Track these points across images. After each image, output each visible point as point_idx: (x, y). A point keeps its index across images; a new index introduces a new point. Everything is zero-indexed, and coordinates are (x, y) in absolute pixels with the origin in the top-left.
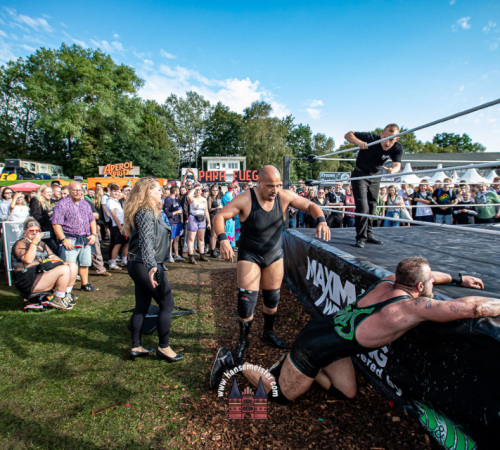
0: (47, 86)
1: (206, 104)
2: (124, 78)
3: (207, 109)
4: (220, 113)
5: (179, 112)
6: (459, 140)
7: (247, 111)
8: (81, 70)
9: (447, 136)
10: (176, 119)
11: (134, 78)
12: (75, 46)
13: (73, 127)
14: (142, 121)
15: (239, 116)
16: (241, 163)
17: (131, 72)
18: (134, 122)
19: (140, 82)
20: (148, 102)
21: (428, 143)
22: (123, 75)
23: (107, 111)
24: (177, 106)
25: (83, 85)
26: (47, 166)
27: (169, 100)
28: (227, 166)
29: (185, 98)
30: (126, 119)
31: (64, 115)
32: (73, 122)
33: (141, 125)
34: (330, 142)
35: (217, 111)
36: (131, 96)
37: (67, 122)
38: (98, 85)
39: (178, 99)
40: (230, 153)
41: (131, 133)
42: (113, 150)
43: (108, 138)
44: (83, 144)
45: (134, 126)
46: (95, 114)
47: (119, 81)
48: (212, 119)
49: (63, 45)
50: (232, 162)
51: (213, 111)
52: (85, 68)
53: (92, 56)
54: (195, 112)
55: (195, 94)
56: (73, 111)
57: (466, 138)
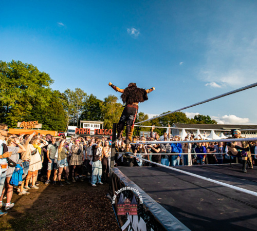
1: (85, 95)
2: (43, 79)
3: (85, 97)
4: (92, 98)
5: (71, 97)
6: (205, 118)
7: (105, 99)
8: (20, 73)
9: (200, 116)
10: (69, 101)
11: (49, 78)
12: (19, 61)
13: (10, 100)
14: (50, 100)
15: (102, 102)
16: (101, 125)
17: (47, 75)
18: (46, 100)
19: (51, 81)
20: (55, 91)
21: (192, 119)
22: (43, 77)
23: (32, 94)
24: (70, 94)
25: (22, 80)
27: (66, 91)
28: (93, 126)
29: (74, 91)
30: (42, 98)
32: (11, 98)
33: (50, 102)
34: (146, 117)
35: (90, 98)
36: (46, 87)
38: (29, 81)
39: (71, 91)
40: (95, 120)
41: (43, 106)
42: (31, 114)
44: (15, 110)
45: (45, 102)
46: (25, 95)
47: (40, 79)
48: (88, 101)
49: (13, 61)
50: (96, 124)
51: (88, 98)
52: (23, 72)
53: (27, 67)
54: (79, 98)
55: (80, 89)
56: (12, 92)
57: (208, 118)
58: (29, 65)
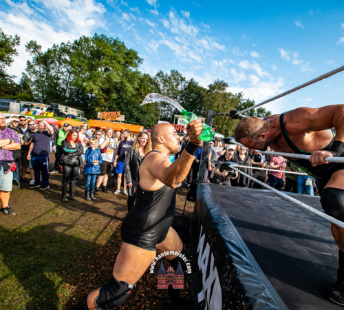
0: (82, 59)
1: (183, 79)
2: (131, 57)
3: (183, 83)
4: (192, 86)
5: (164, 83)
7: (210, 86)
8: (104, 51)
10: (161, 88)
11: (137, 58)
12: (102, 35)
13: (94, 87)
14: (138, 87)
15: (205, 90)
17: (135, 53)
19: (140, 61)
20: (145, 75)
22: (130, 56)
23: (116, 79)
24: (163, 79)
26: (75, 110)
27: (158, 74)
29: (169, 74)
30: (128, 85)
31: (89, 79)
32: (94, 84)
33: (137, 90)
35: (190, 84)
36: (134, 70)
37: (91, 83)
38: (114, 61)
39: (164, 74)
41: (130, 94)
42: (117, 104)
43: (114, 96)
44: (99, 99)
45: (132, 89)
46: (109, 80)
47: (127, 59)
48: (186, 89)
49: (96, 34)
51: (187, 85)
52: (107, 50)
53: (112, 42)
54: (175, 84)
55: (177, 72)
56: (95, 76)
58: (115, 41)
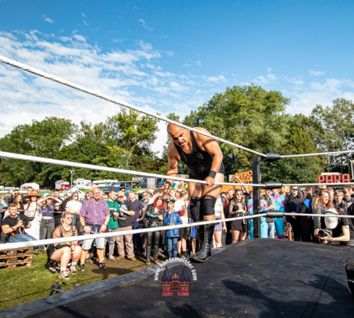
0: (217, 118)
2: (271, 102)
5: (325, 120)
8: (238, 103)
10: (324, 127)
12: (235, 87)
14: (288, 133)
17: (278, 95)
18: (281, 135)
19: (286, 101)
20: (296, 116)
22: (271, 99)
23: (257, 129)
24: (324, 115)
25: (242, 113)
27: (315, 111)
29: (331, 106)
33: (287, 137)
36: (281, 113)
39: (324, 108)
41: (278, 145)
44: (240, 158)
45: (280, 138)
46: (249, 133)
47: (268, 104)
49: (228, 88)
52: (243, 100)
53: (247, 90)
54: (344, 117)
56: (233, 133)
58: (249, 88)
